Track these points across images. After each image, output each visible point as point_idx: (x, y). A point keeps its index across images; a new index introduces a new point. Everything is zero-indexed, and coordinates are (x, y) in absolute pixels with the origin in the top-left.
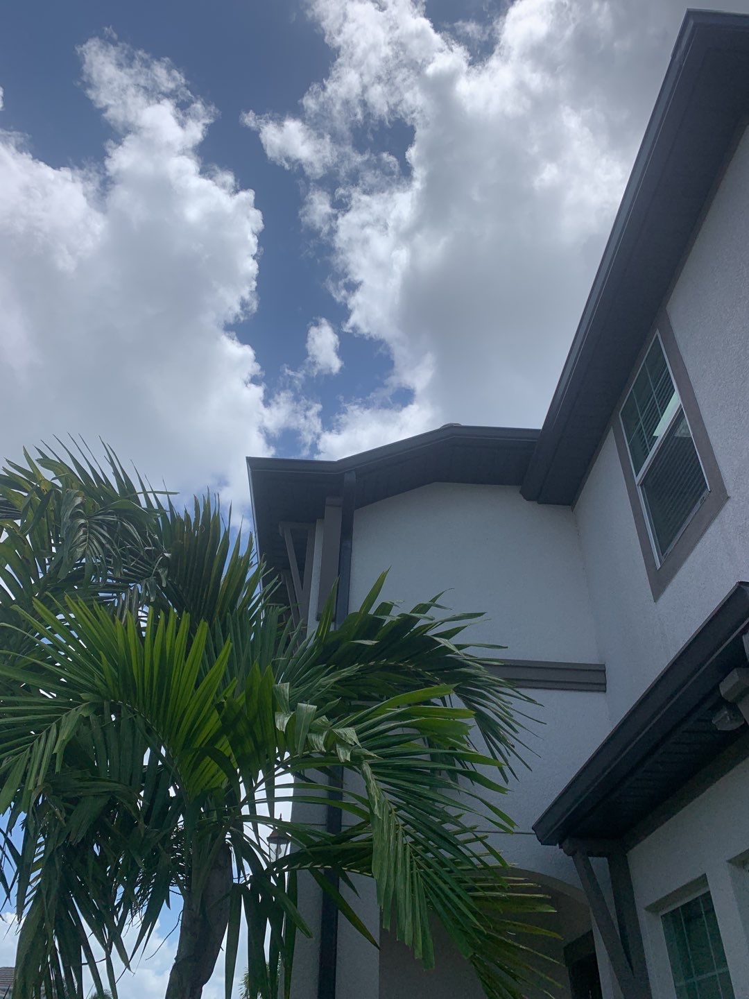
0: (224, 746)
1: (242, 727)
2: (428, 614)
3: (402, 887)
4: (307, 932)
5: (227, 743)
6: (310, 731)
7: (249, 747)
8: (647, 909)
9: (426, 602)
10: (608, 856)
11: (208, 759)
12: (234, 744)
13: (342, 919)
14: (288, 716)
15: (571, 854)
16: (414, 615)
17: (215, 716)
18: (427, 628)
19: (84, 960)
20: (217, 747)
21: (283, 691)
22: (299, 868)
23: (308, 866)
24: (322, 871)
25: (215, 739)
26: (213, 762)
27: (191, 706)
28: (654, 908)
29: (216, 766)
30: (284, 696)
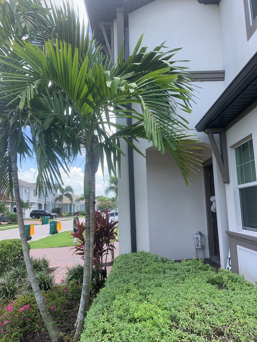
0: (90, 98)
1: (95, 90)
2: (160, 51)
3: (154, 132)
4: (124, 155)
5: (91, 97)
6: (119, 86)
7: (99, 98)
8: (230, 147)
9: (159, 45)
10: (219, 133)
11: (85, 103)
12: (93, 97)
13: (134, 151)
14: (111, 82)
15: (207, 133)
16: (154, 51)
17: (86, 86)
18: (159, 56)
19: (57, 162)
20: (88, 98)
21: (108, 74)
22: (120, 137)
23: (122, 136)
24: (127, 138)
25: (87, 95)
26: (87, 104)
27: (77, 83)
28: (232, 147)
29: (88, 106)
30: (108, 75)
